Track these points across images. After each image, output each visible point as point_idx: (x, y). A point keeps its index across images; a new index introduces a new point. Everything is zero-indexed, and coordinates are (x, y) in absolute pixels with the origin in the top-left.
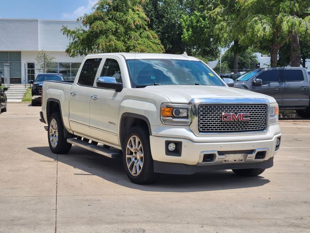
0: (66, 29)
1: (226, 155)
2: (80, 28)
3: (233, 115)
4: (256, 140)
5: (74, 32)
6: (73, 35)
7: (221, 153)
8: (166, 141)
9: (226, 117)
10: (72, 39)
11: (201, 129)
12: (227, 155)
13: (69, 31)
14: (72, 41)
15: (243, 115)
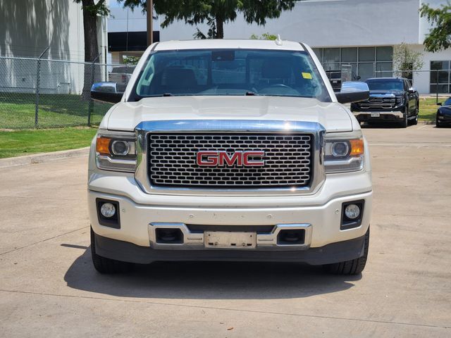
0: (427, 8)
1: (208, 233)
2: (448, 6)
3: (221, 154)
4: (278, 207)
5: (437, 13)
6: (438, 17)
7: (194, 228)
8: (97, 199)
9: (205, 158)
10: (435, 23)
11: (156, 179)
12: (213, 234)
13: (431, 11)
14: (435, 26)
15: (245, 155)
